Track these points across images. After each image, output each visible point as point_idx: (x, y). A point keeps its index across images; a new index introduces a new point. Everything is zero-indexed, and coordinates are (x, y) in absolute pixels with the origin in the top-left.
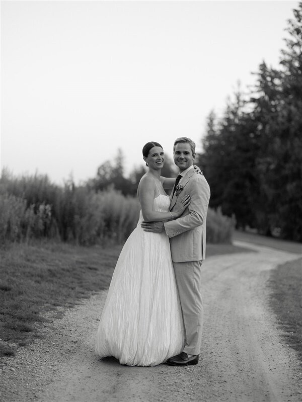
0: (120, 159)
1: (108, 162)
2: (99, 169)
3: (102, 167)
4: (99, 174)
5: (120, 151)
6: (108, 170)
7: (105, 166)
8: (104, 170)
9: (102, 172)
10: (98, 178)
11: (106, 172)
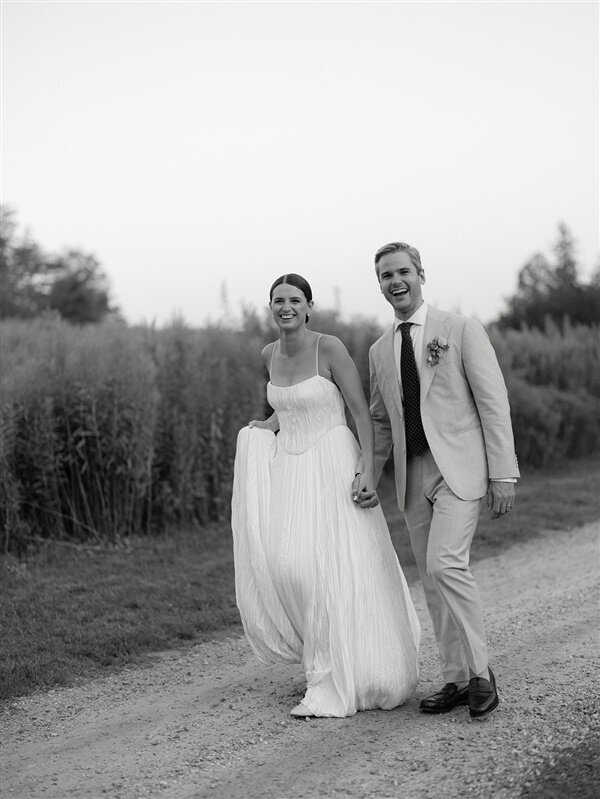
0: (565, 246)
1: (538, 256)
2: (521, 276)
3: (528, 270)
4: (522, 284)
5: (563, 231)
6: (542, 274)
7: (533, 266)
8: (533, 275)
9: (528, 280)
10: (521, 295)
11: (536, 280)
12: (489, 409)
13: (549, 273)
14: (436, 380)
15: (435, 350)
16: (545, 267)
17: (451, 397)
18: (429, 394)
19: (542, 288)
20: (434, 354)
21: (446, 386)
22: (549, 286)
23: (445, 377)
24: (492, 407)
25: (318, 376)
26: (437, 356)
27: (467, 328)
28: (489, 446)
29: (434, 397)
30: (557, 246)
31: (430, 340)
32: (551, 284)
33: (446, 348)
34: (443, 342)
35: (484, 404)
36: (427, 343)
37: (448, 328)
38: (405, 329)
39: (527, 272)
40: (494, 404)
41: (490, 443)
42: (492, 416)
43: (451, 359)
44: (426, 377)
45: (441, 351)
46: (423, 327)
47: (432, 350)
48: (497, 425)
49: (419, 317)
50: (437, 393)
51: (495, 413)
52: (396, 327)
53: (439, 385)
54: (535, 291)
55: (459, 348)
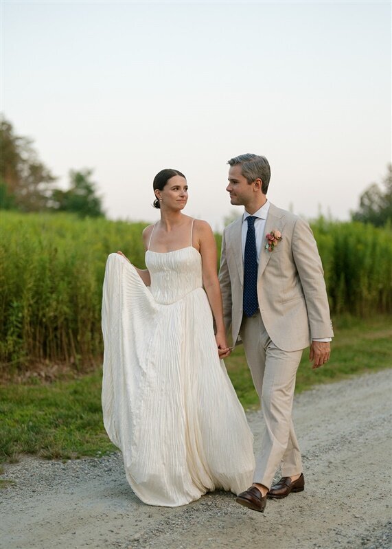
1: (374, 186)
2: (362, 199)
4: (362, 204)
6: (376, 198)
7: (371, 192)
8: (370, 199)
9: (367, 202)
10: (361, 211)
11: (372, 201)
12: (311, 286)
13: (381, 198)
14: (271, 263)
15: (271, 240)
16: (378, 193)
17: (282, 276)
18: (264, 273)
19: (375, 208)
20: (271, 243)
21: (277, 268)
22: (380, 206)
23: (277, 260)
24: (314, 285)
25: (191, 247)
26: (273, 245)
27: (297, 225)
28: (311, 314)
29: (267, 274)
30: (387, 180)
31: (268, 232)
32: (382, 205)
33: (280, 239)
34: (278, 234)
35: (308, 283)
36: (267, 234)
37: (283, 223)
38: (251, 220)
39: (366, 196)
40: (315, 283)
41: (312, 312)
42: (313, 292)
43: (283, 248)
44: (262, 260)
45: (276, 242)
46: (265, 221)
47: (269, 240)
48: (318, 299)
49: (262, 213)
50: (270, 272)
51: (315, 289)
52: (244, 219)
53: (273, 266)
54: (370, 209)
55: (290, 239)
